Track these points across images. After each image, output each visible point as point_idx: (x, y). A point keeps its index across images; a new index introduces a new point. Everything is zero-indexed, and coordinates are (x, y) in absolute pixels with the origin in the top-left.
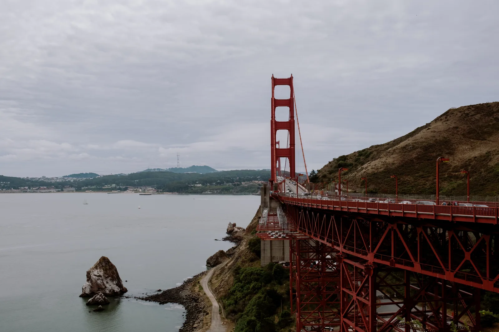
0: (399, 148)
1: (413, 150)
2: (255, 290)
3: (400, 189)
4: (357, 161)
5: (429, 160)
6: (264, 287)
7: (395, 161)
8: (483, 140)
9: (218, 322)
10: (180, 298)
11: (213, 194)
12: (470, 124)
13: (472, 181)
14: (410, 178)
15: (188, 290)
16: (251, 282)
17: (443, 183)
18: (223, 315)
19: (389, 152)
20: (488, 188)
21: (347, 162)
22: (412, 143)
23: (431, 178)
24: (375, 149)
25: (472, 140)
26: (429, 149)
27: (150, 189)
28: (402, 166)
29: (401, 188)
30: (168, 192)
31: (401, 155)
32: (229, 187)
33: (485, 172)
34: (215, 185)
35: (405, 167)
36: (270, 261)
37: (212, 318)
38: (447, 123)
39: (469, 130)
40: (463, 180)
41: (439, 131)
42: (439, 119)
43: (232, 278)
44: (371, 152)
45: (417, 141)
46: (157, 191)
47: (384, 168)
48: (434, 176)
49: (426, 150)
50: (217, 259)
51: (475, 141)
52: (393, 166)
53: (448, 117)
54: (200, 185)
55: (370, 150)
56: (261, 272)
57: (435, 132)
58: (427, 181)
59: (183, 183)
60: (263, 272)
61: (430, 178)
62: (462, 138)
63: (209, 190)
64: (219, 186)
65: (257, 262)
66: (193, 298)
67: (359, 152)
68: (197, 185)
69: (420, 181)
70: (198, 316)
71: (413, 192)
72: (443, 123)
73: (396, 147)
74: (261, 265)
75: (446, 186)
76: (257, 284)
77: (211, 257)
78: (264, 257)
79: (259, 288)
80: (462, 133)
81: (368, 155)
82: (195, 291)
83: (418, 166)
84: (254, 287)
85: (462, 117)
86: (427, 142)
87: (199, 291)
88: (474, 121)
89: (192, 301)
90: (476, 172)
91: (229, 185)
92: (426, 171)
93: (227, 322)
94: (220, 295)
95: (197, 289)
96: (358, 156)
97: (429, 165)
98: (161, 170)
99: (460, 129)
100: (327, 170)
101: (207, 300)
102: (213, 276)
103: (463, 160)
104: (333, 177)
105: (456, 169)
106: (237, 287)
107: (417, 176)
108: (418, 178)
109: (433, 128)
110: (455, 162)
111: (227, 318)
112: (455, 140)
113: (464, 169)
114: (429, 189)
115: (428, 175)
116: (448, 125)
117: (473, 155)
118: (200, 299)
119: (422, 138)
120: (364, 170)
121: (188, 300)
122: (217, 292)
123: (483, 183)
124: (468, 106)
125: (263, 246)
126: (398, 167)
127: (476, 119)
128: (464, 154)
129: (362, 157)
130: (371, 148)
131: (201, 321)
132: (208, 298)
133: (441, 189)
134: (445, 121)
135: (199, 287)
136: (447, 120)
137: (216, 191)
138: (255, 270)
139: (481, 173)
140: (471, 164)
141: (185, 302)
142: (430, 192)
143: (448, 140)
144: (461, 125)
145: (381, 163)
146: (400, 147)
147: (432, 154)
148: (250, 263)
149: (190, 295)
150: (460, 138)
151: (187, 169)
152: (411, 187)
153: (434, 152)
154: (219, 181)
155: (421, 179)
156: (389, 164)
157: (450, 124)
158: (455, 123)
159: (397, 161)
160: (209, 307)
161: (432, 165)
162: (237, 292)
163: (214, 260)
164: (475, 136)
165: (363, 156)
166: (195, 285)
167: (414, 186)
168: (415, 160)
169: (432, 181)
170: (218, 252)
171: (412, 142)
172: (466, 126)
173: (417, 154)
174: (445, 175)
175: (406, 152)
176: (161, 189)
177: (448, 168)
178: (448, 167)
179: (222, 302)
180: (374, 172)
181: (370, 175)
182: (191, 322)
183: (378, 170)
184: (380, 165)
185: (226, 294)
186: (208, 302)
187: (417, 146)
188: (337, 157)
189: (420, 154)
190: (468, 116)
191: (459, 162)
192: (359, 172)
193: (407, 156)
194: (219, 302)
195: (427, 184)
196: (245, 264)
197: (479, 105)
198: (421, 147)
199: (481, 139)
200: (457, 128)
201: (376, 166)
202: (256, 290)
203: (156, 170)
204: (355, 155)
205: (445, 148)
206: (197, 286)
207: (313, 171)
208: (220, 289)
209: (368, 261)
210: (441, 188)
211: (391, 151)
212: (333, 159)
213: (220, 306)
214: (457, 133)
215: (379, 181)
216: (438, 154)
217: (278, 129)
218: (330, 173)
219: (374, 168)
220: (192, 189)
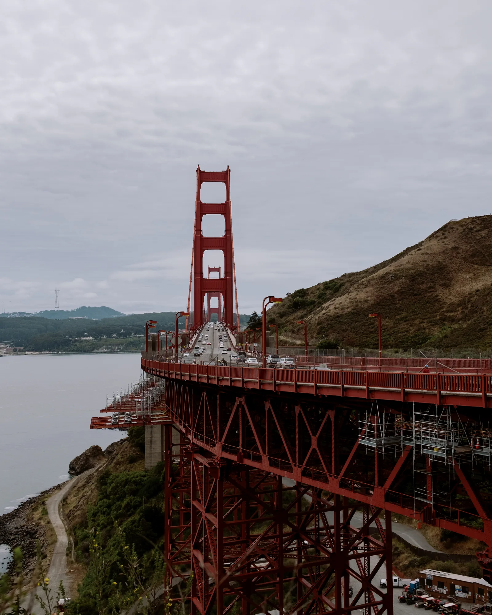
0: (376, 278)
1: (395, 280)
2: (130, 509)
3: (372, 339)
4: (321, 297)
5: (416, 295)
6: (145, 503)
7: (369, 297)
8: (490, 266)
9: (60, 570)
10: (6, 533)
11: (112, 351)
12: (475, 243)
13: (470, 324)
14: (387, 322)
15: (23, 518)
16: (125, 497)
17: (433, 328)
18: (73, 556)
19: (361, 284)
20: (488, 335)
21: (307, 298)
22: (395, 271)
23: (417, 322)
24: (348, 279)
25: (476, 266)
26: (417, 279)
27: (2, 346)
28: (378, 304)
29: (374, 337)
30: (33, 350)
31: (378, 288)
32: (140, 341)
33: (487, 311)
34: (116, 338)
35: (383, 305)
36: (160, 460)
37: (51, 564)
38: (444, 242)
39: (472, 251)
40: (459, 324)
41: (432, 254)
42: (435, 236)
43: (96, 492)
44: (342, 283)
45: (401, 267)
46: (15, 350)
47: (352, 308)
48: (421, 318)
49: (413, 280)
50: (87, 460)
51: (480, 267)
52: (366, 305)
53: (446, 233)
54: (91, 338)
55: (341, 280)
56: (143, 478)
57: (427, 254)
58: (411, 326)
59: (61, 336)
60: (145, 478)
61: (415, 322)
62: (463, 262)
63: (105, 347)
64: (122, 340)
65: (141, 463)
66: (28, 531)
67: (325, 284)
68: (85, 338)
69: (401, 326)
70: (28, 563)
71: (391, 342)
72: (438, 241)
73: (372, 276)
74: (145, 467)
75: (436, 332)
76: (133, 499)
77: (77, 458)
78: (151, 454)
79: (136, 507)
80: (463, 256)
81: (337, 288)
82: (33, 519)
83: (401, 304)
84: (128, 504)
85: (464, 233)
86: (414, 270)
87: (40, 519)
88: (478, 240)
89: (25, 536)
90: (476, 312)
91: (139, 337)
92: (411, 310)
93: (76, 569)
94: (73, 522)
95: (37, 515)
96: (323, 290)
97: (416, 302)
98: (25, 315)
99: (461, 251)
100: (277, 311)
101: (49, 533)
102: (72, 490)
103: (461, 294)
104: (285, 322)
105: (452, 308)
106: (100, 506)
107: (398, 319)
108: (399, 322)
109: (425, 249)
110: (451, 297)
111: (77, 561)
112: (454, 266)
113: (461, 307)
114: (412, 337)
115: (412, 317)
116: (445, 244)
117: (475, 288)
118: (38, 533)
119: (408, 262)
120: (324, 312)
121: (18, 535)
122: (71, 518)
123: (484, 327)
124: (473, 218)
125: (149, 436)
126: (373, 305)
127: (481, 236)
128: (465, 285)
129: (328, 292)
130: (342, 278)
131: (30, 570)
132: (52, 529)
133: (429, 337)
134: (442, 239)
135: (42, 512)
136: (445, 238)
137: (116, 348)
138: (132, 476)
139: (482, 313)
140: (471, 301)
141: (13, 539)
142: (414, 342)
143: (444, 265)
144: (462, 244)
145: (349, 300)
146: (378, 276)
147: (420, 286)
148: (129, 466)
149: (24, 526)
150: (460, 263)
151: (73, 313)
152: (389, 334)
153: (423, 283)
154: (123, 331)
155: (403, 324)
156: (360, 302)
157: (447, 243)
158: (455, 241)
159: (371, 296)
160: (51, 544)
161: (419, 303)
162: (99, 516)
163: (82, 463)
164: (480, 260)
165: (331, 290)
166: (35, 509)
167: (392, 334)
168: (396, 296)
169: (418, 326)
170: (89, 450)
171: (395, 268)
172: (469, 246)
173: (400, 286)
174: (436, 316)
175: (385, 283)
176: (21, 346)
177: (441, 307)
178: (441, 305)
179: (75, 534)
180: (337, 313)
181: (331, 318)
182: (14, 574)
183: (342, 311)
184: (346, 304)
185: (83, 519)
186: (52, 535)
187: (401, 274)
188: (292, 292)
189: (405, 286)
190: (472, 232)
191: (457, 297)
192: (316, 314)
193: (386, 289)
194: (69, 535)
195: (411, 330)
196: (120, 467)
197: (486, 217)
198: (406, 276)
199: (487, 264)
200: (457, 248)
201: (341, 304)
202: (132, 510)
203: (17, 315)
204: (318, 289)
205: (439, 277)
206: (39, 510)
207: (255, 313)
208: (76, 512)
209: (215, 455)
210: (429, 335)
211: (364, 281)
212: (287, 294)
213: (70, 543)
214: (456, 255)
215: (344, 327)
216: (428, 286)
217: (207, 249)
218: (282, 315)
219: (338, 308)
220: (76, 345)
